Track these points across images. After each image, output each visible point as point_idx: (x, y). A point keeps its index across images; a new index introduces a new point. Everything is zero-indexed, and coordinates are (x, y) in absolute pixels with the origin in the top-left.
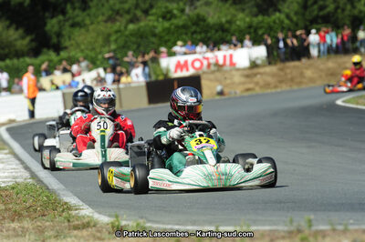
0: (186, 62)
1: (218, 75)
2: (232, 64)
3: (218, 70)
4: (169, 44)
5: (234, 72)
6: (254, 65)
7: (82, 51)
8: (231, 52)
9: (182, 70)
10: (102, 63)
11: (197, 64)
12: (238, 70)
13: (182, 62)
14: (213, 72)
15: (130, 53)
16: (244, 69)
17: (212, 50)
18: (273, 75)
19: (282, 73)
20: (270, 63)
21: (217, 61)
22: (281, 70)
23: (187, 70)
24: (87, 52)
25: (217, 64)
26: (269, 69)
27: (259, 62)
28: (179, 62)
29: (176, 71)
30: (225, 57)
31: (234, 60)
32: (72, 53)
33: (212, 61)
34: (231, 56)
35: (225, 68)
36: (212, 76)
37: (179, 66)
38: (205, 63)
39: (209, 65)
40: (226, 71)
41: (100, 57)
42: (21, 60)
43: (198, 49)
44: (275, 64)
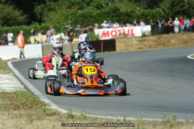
0: (108, 32)
1: (125, 40)
2: (133, 34)
3: (125, 37)
4: (100, 22)
5: (133, 39)
6: (144, 35)
7: (53, 24)
8: (132, 27)
9: (105, 36)
10: (63, 30)
11: (114, 33)
12: (136, 37)
13: (106, 32)
14: (122, 38)
15: (79, 26)
16: (139, 37)
17: (122, 26)
18: (154, 41)
19: (159, 40)
20: (153, 35)
21: (125, 32)
22: (159, 38)
23: (108, 36)
24: (56, 24)
25: (124, 34)
26: (152, 38)
27: (147, 34)
28: (104, 32)
29: (102, 37)
30: (129, 30)
31: (134, 32)
32: (48, 25)
33: (122, 32)
34: (132, 30)
35: (128, 36)
36: (121, 40)
37: (104, 34)
38: (118, 33)
39: (120, 34)
40: (129, 38)
41: (62, 27)
42: (21, 27)
43: (115, 25)
44: (155, 35)
